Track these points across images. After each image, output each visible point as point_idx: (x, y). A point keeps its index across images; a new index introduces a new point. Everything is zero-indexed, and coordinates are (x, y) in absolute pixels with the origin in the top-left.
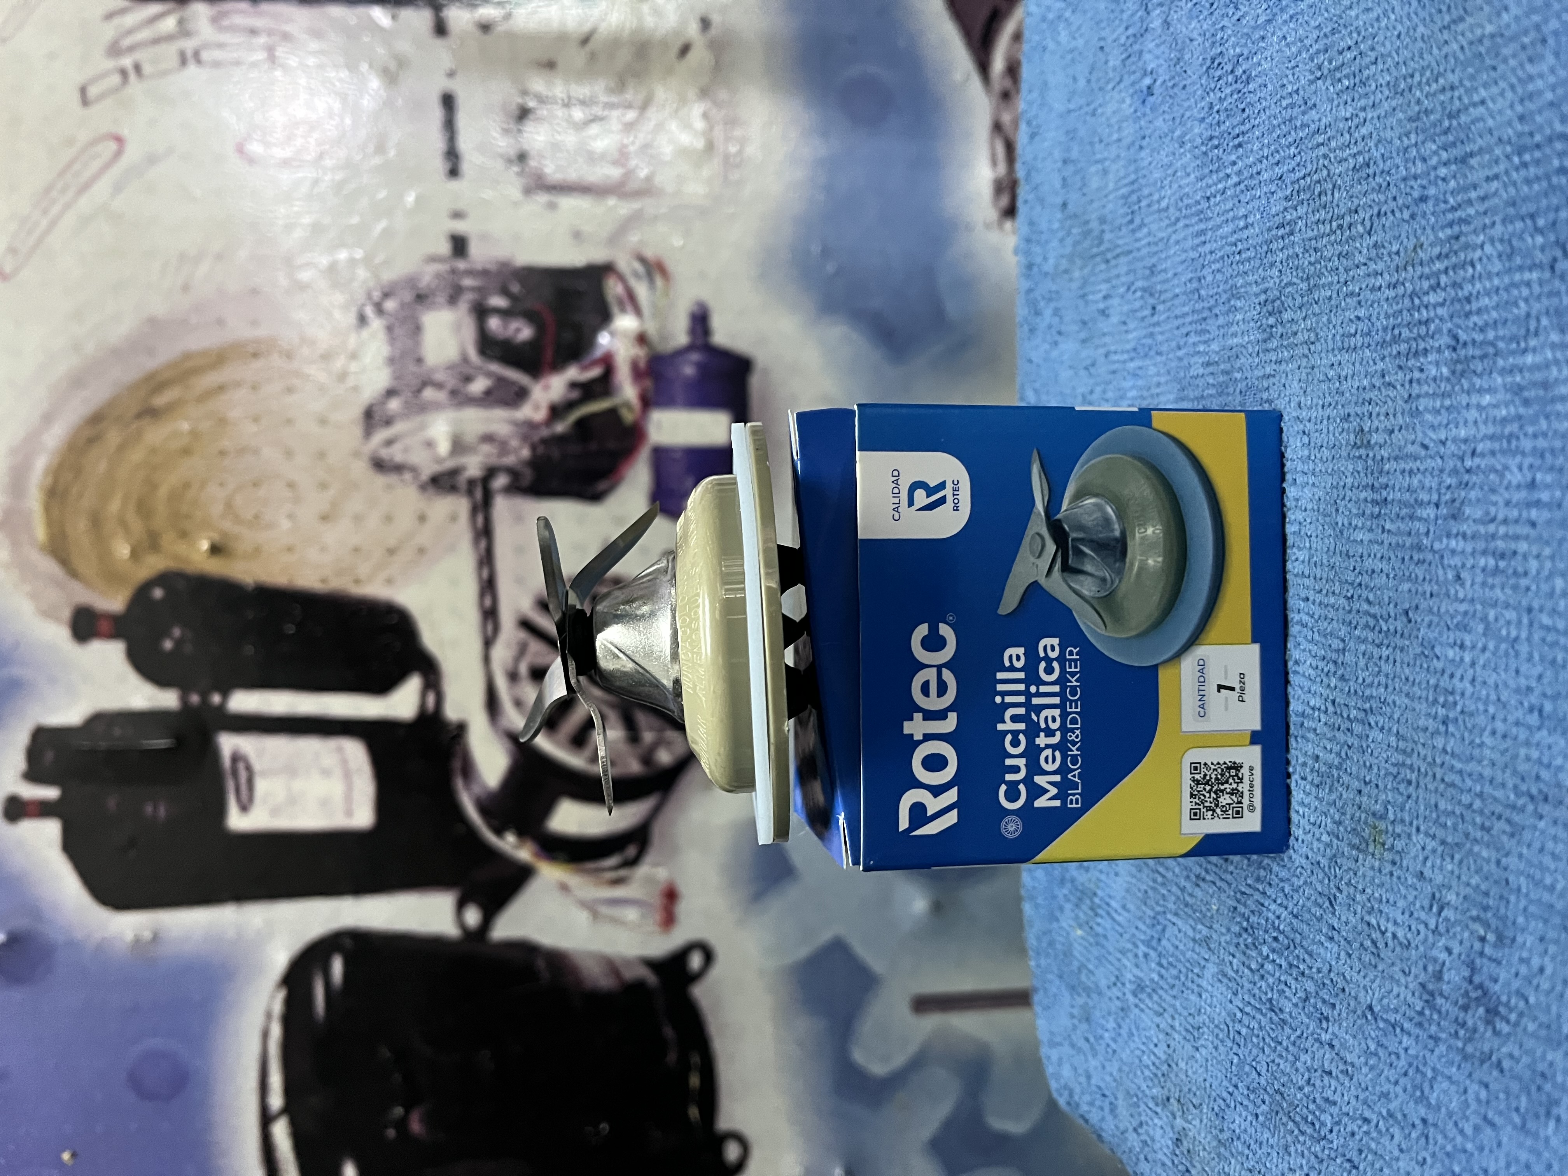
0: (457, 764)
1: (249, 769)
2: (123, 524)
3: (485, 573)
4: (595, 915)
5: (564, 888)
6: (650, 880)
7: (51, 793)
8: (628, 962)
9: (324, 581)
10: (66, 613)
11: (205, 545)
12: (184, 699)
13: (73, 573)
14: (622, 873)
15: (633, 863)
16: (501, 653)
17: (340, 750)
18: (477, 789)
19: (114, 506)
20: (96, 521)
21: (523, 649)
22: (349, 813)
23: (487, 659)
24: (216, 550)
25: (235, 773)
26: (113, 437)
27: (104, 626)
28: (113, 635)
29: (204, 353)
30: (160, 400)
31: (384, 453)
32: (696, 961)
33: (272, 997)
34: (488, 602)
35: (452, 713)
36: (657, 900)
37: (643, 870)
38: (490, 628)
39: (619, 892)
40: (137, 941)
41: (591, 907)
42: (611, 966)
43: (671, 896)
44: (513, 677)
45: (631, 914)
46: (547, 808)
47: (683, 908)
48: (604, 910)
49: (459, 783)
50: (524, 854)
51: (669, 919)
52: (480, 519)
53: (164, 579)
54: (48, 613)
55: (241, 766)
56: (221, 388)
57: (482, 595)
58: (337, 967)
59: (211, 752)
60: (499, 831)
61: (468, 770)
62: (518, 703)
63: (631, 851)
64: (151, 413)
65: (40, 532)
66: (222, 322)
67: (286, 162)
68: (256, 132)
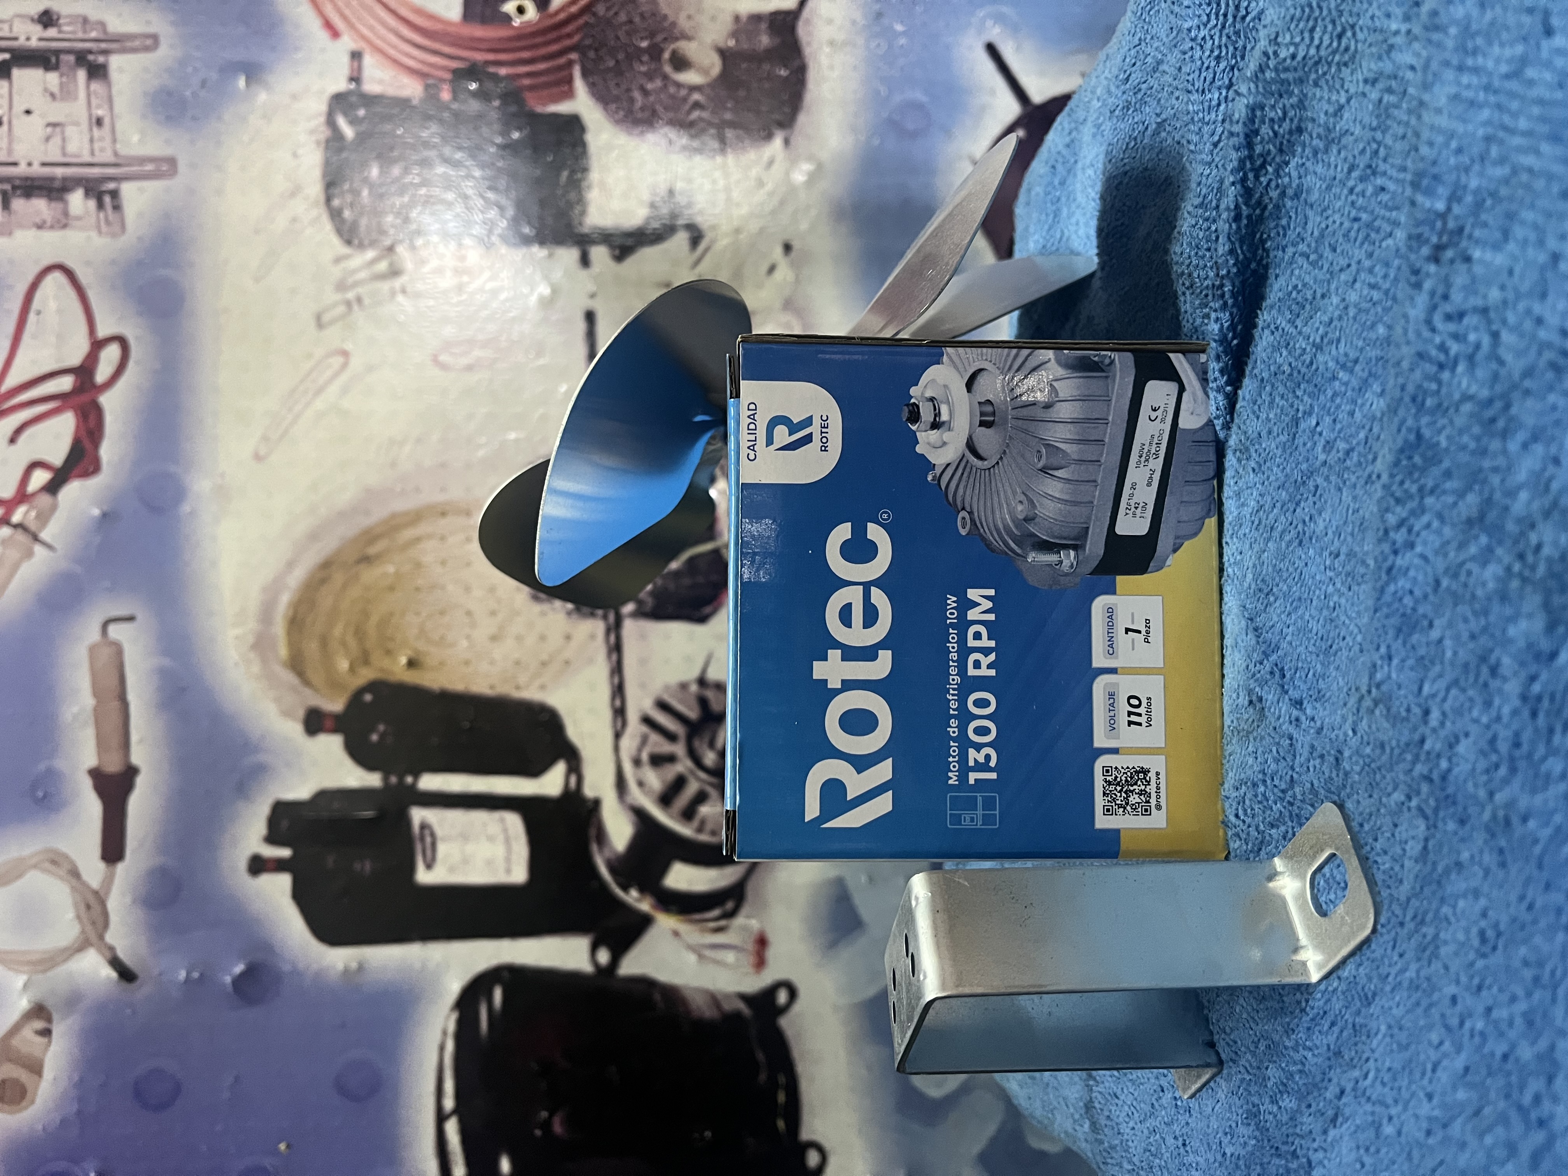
0: (593, 832)
1: (433, 835)
2: (344, 644)
3: (616, 680)
4: (701, 957)
5: (676, 934)
6: (745, 929)
7: (285, 853)
8: (727, 996)
9: (492, 687)
10: (301, 713)
11: (404, 660)
12: (386, 779)
13: (307, 683)
14: (722, 923)
15: (731, 915)
16: (628, 744)
17: (502, 820)
18: (607, 853)
19: (338, 631)
20: (324, 642)
21: (644, 740)
22: (508, 871)
23: (616, 749)
24: (412, 664)
25: (422, 839)
26: (338, 578)
27: (329, 723)
28: (334, 731)
29: (406, 514)
30: (372, 550)
32: (782, 997)
33: (447, 1018)
34: (618, 703)
35: (589, 792)
36: (751, 946)
37: (739, 921)
38: (619, 724)
39: (719, 938)
40: (346, 971)
41: (697, 950)
42: (714, 999)
43: (762, 942)
44: (637, 762)
45: (730, 957)
46: (664, 869)
47: (771, 954)
48: (708, 953)
49: (594, 848)
50: (645, 906)
51: (760, 963)
52: (612, 638)
53: (373, 686)
54: (287, 714)
55: (427, 832)
56: (418, 540)
57: (613, 699)
58: (498, 994)
59: (406, 821)
60: (625, 888)
61: (601, 837)
62: (641, 784)
63: (730, 905)
64: (366, 560)
65: (283, 651)
66: (419, 490)
67: (470, 368)
68: (447, 346)
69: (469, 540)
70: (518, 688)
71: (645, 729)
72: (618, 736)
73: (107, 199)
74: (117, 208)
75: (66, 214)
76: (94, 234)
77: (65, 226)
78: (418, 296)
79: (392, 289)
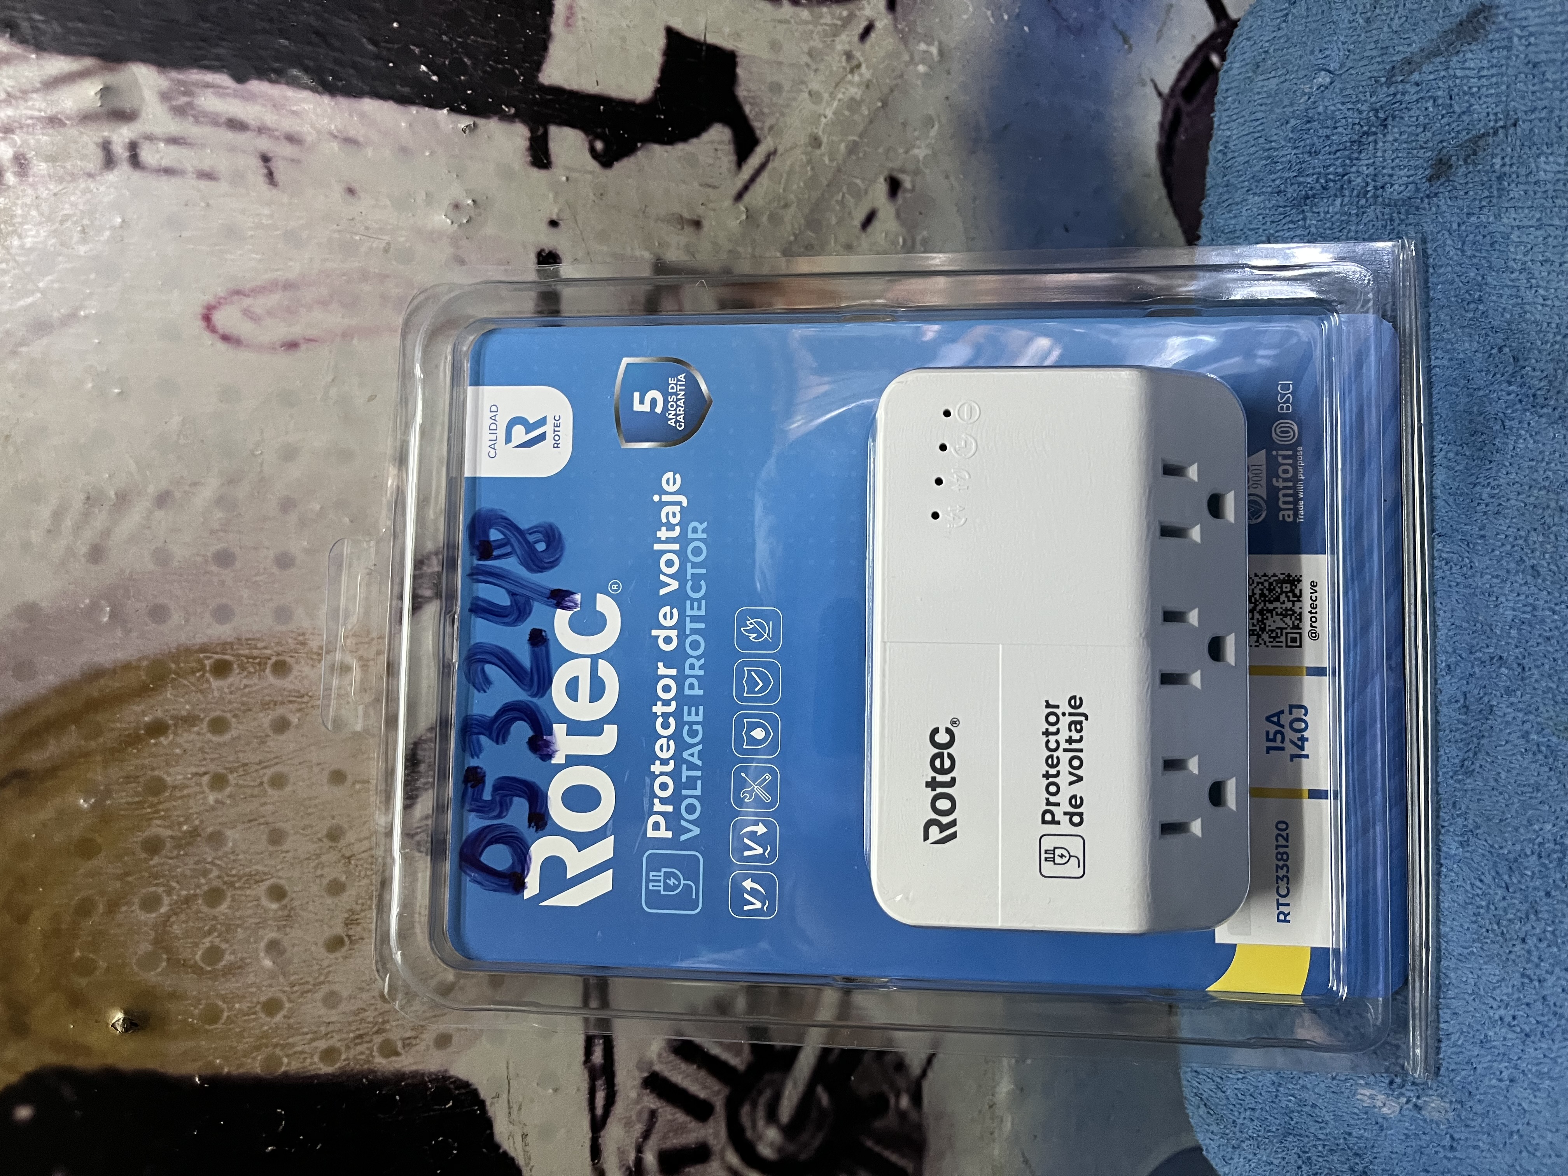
11: (117, 1017)
16: (618, 1139)
21: (650, 1125)
24: (132, 1024)
30: (35, 758)
38: (601, 1100)
64: (19, 781)
66: (158, 613)
67: (292, 345)
68: (238, 292)
69: (281, 726)
70: (389, 1050)
71: (651, 1101)
72: (598, 1125)
78: (168, 171)
79: (106, 147)
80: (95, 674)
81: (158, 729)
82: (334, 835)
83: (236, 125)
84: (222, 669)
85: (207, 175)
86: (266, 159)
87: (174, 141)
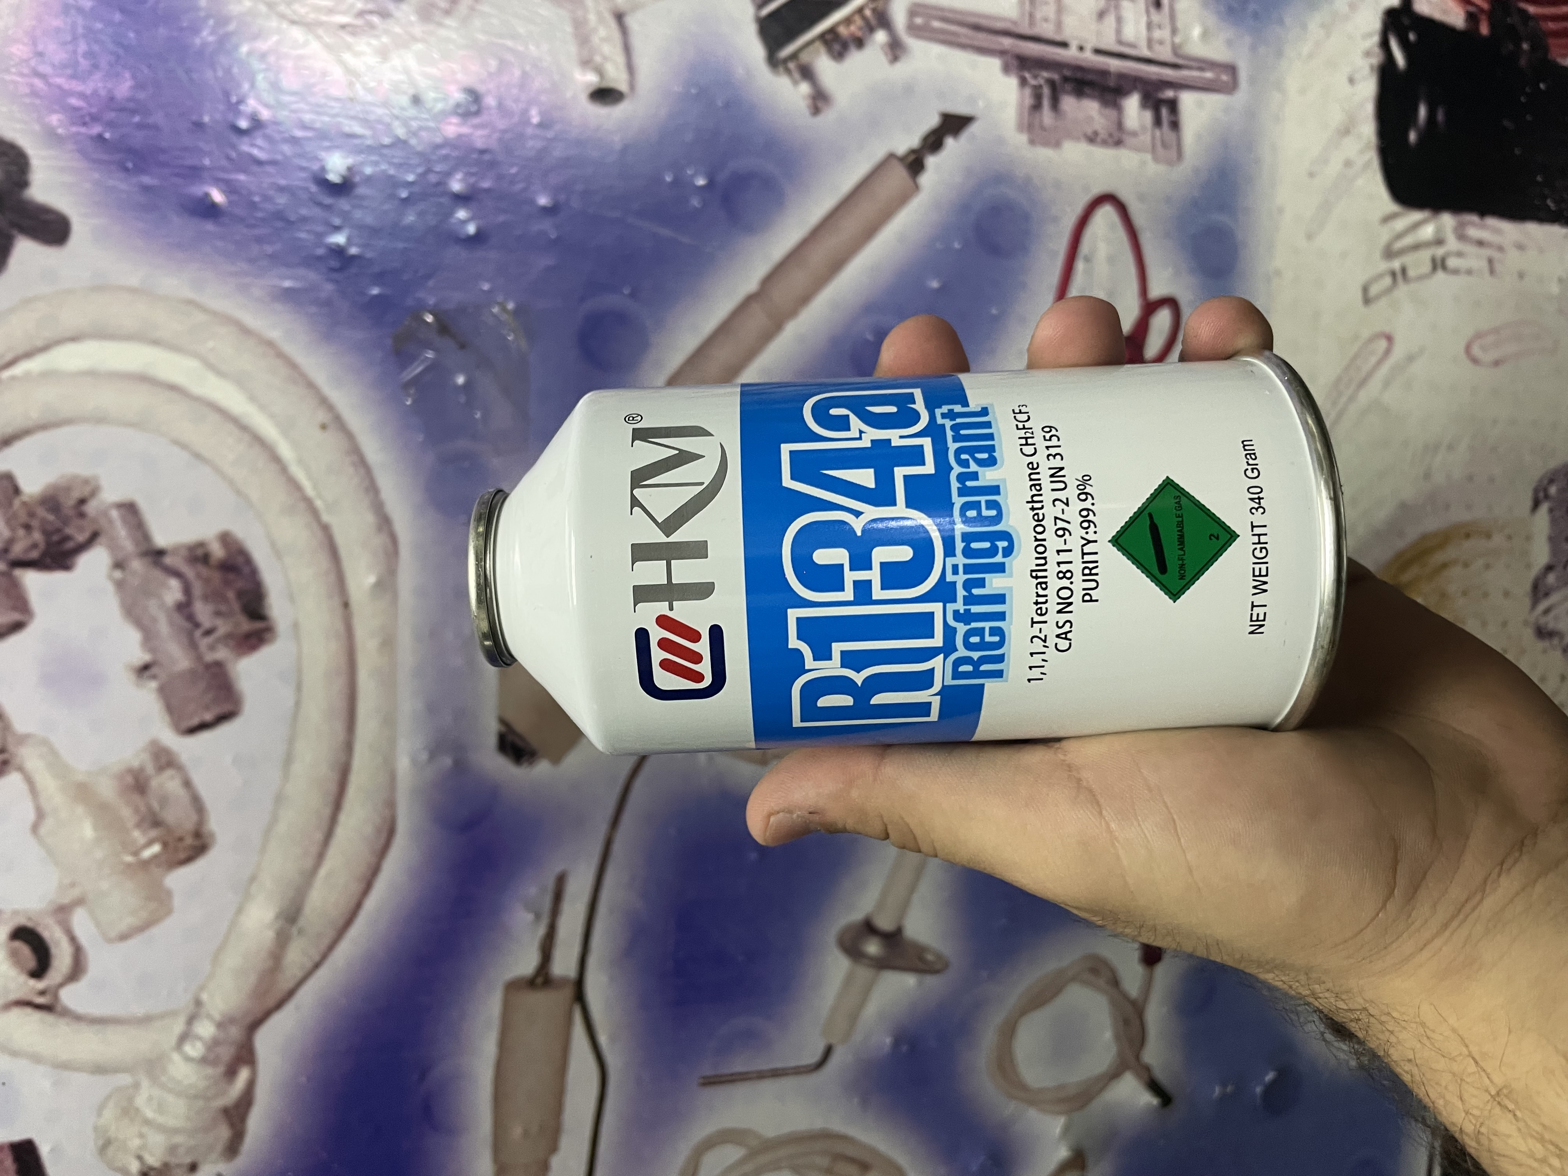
31: (1543, 621)
66: (1447, 507)
67: (1497, 363)
68: (1478, 336)
69: (1487, 566)
73: (1164, 112)
74: (1175, 125)
75: (1120, 125)
76: (1148, 157)
77: (1118, 143)
78: (1456, 272)
79: (1434, 260)
80: (1424, 537)
81: (1445, 566)
82: (1505, 624)
83: (1480, 243)
84: (1468, 536)
85: (1469, 272)
86: (1490, 261)
87: (1459, 254)
